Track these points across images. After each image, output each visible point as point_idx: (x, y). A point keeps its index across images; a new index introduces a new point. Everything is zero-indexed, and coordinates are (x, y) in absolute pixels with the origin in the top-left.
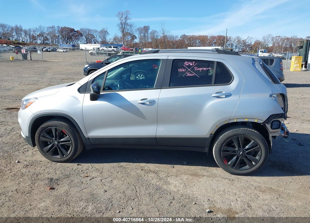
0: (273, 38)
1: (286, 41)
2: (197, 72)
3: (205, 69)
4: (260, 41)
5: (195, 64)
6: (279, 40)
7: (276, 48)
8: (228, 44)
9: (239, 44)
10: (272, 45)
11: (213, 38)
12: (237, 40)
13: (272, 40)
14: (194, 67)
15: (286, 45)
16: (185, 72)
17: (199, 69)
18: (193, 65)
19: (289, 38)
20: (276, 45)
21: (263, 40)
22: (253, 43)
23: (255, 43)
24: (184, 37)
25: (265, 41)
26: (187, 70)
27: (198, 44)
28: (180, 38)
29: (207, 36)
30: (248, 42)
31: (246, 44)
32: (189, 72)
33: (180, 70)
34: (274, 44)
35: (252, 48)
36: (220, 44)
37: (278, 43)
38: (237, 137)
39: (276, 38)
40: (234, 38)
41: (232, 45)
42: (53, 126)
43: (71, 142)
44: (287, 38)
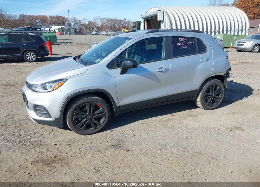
0: (101, 19)
1: (110, 21)
2: (188, 45)
3: (191, 43)
4: (92, 21)
5: (185, 39)
6: (106, 21)
7: (104, 27)
8: (67, 24)
9: (76, 24)
10: (101, 25)
11: (52, 18)
12: (73, 21)
13: (101, 21)
14: (185, 42)
15: (111, 25)
16: (181, 45)
17: (188, 43)
18: (184, 41)
19: (112, 20)
20: (104, 24)
21: (94, 21)
22: (87, 23)
23: (89, 23)
24: (23, 16)
25: (96, 21)
26: (182, 44)
27: (39, 23)
28: (19, 17)
29: (46, 17)
30: (83, 22)
31: (81, 24)
32: (183, 45)
33: (178, 44)
34: (102, 24)
35: (87, 27)
36: (60, 24)
37: (105, 23)
38: (212, 86)
39: (103, 19)
40: (71, 19)
41: (70, 24)
42: (88, 102)
43: (104, 113)
44: (111, 20)
